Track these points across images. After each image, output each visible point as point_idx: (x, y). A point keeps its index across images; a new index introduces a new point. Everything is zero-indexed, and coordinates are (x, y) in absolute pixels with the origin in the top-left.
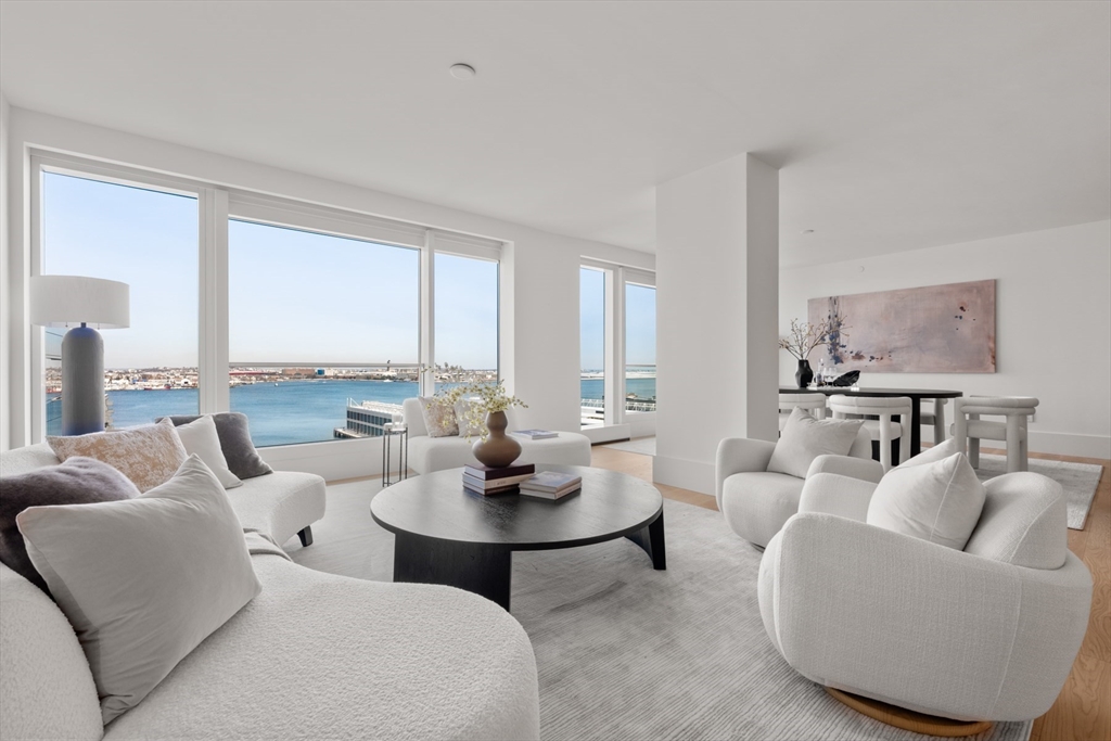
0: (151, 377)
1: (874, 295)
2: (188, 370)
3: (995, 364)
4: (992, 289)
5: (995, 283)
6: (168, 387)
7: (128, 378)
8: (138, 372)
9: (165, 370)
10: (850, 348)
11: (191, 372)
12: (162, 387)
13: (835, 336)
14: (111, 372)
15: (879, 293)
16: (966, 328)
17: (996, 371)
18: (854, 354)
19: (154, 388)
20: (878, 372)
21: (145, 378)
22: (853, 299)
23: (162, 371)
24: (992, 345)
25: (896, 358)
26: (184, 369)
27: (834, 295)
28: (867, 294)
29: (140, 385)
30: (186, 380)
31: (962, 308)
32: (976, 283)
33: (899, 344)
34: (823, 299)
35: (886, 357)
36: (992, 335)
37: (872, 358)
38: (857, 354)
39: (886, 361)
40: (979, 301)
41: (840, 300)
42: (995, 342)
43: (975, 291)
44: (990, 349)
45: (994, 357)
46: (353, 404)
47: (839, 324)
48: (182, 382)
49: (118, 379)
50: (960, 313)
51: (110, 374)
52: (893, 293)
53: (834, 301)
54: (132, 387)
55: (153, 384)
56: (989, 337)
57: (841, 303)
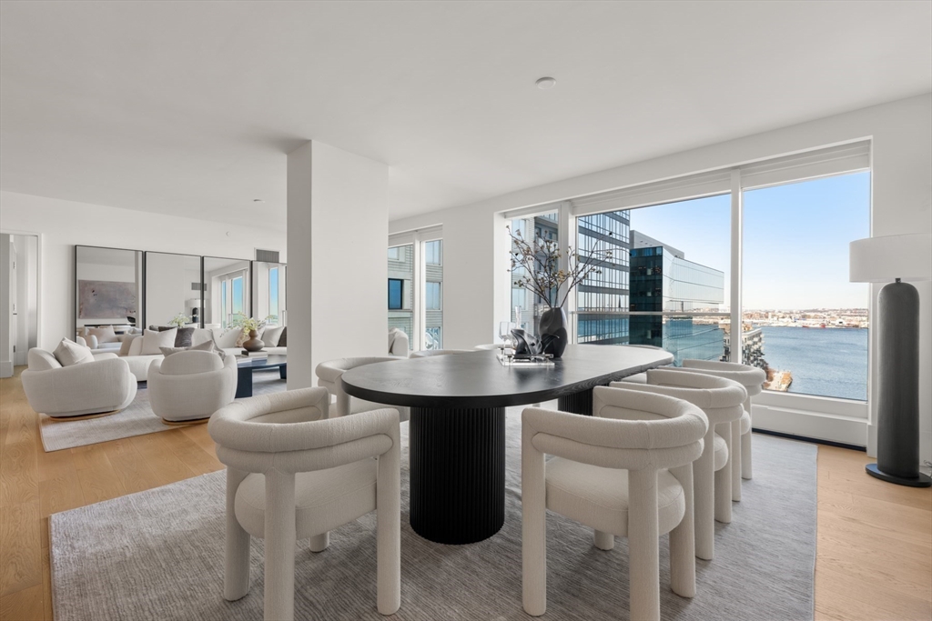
0: (809, 317)
2: (846, 311)
6: (823, 326)
7: (791, 317)
8: (800, 312)
9: (824, 311)
11: (848, 313)
12: (818, 326)
14: (779, 312)
19: (811, 326)
21: (804, 317)
23: (821, 312)
26: (841, 310)
29: (800, 324)
30: (841, 320)
48: (837, 322)
49: (784, 318)
51: (779, 314)
54: (794, 325)
55: (811, 323)
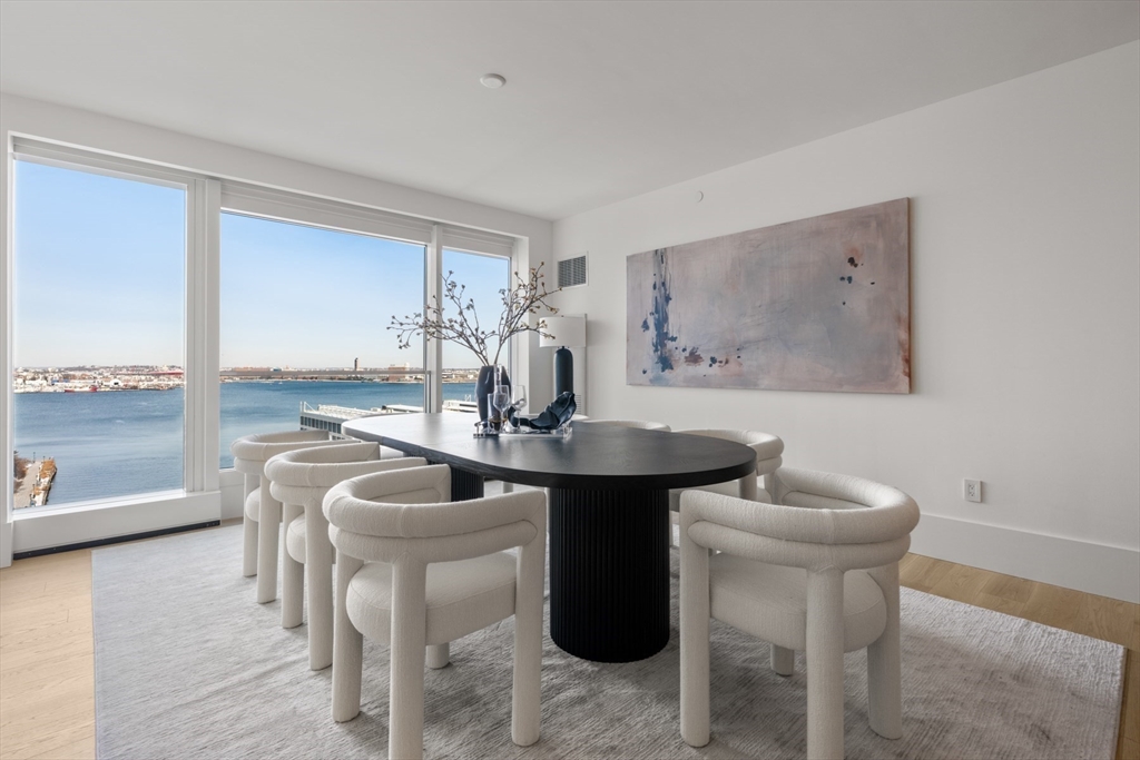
0: (74, 377)
1: (714, 243)
2: (121, 369)
3: (909, 375)
4: (903, 219)
5: (909, 206)
6: (94, 389)
7: (46, 379)
8: (60, 371)
9: (93, 369)
10: (683, 341)
11: (124, 371)
12: (87, 389)
13: (662, 321)
14: (26, 371)
15: (723, 238)
16: (858, 302)
17: (912, 389)
18: (687, 354)
19: (77, 390)
20: (721, 386)
21: (67, 378)
22: (687, 251)
23: (89, 370)
24: (904, 336)
25: (751, 360)
26: (116, 367)
27: (660, 246)
28: (705, 242)
29: (60, 387)
30: (116, 381)
31: (851, 261)
32: (875, 207)
33: (752, 334)
34: (646, 254)
35: (733, 358)
36: (905, 314)
37: (713, 360)
38: (692, 353)
39: (732, 366)
40: (881, 245)
41: (669, 254)
42: (910, 329)
43: (874, 224)
44: (901, 344)
45: (908, 361)
46: (308, 408)
47: (668, 299)
48: (111, 383)
49: (34, 379)
50: (849, 270)
51: (25, 374)
52: (743, 238)
53: (660, 256)
54: (51, 389)
55: (78, 385)
56: (899, 319)
57: (671, 260)
